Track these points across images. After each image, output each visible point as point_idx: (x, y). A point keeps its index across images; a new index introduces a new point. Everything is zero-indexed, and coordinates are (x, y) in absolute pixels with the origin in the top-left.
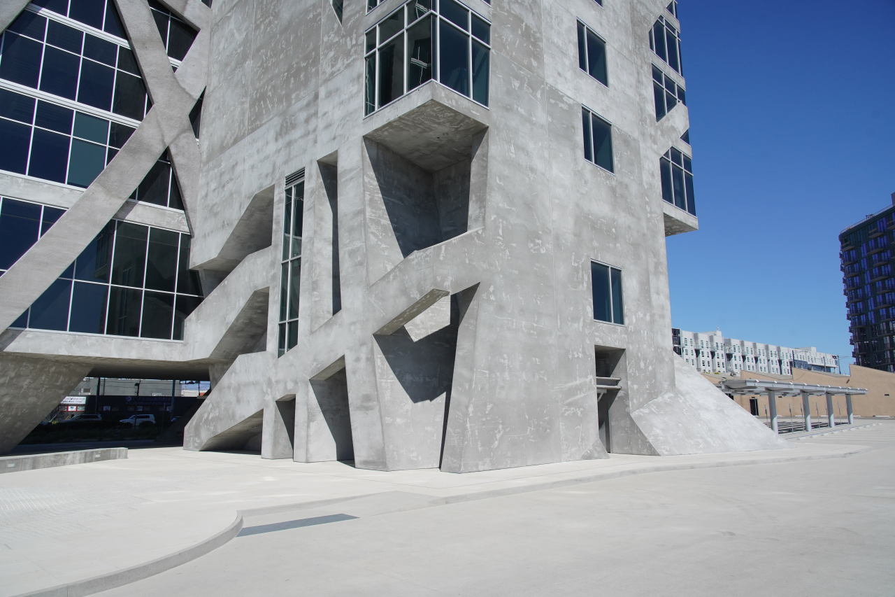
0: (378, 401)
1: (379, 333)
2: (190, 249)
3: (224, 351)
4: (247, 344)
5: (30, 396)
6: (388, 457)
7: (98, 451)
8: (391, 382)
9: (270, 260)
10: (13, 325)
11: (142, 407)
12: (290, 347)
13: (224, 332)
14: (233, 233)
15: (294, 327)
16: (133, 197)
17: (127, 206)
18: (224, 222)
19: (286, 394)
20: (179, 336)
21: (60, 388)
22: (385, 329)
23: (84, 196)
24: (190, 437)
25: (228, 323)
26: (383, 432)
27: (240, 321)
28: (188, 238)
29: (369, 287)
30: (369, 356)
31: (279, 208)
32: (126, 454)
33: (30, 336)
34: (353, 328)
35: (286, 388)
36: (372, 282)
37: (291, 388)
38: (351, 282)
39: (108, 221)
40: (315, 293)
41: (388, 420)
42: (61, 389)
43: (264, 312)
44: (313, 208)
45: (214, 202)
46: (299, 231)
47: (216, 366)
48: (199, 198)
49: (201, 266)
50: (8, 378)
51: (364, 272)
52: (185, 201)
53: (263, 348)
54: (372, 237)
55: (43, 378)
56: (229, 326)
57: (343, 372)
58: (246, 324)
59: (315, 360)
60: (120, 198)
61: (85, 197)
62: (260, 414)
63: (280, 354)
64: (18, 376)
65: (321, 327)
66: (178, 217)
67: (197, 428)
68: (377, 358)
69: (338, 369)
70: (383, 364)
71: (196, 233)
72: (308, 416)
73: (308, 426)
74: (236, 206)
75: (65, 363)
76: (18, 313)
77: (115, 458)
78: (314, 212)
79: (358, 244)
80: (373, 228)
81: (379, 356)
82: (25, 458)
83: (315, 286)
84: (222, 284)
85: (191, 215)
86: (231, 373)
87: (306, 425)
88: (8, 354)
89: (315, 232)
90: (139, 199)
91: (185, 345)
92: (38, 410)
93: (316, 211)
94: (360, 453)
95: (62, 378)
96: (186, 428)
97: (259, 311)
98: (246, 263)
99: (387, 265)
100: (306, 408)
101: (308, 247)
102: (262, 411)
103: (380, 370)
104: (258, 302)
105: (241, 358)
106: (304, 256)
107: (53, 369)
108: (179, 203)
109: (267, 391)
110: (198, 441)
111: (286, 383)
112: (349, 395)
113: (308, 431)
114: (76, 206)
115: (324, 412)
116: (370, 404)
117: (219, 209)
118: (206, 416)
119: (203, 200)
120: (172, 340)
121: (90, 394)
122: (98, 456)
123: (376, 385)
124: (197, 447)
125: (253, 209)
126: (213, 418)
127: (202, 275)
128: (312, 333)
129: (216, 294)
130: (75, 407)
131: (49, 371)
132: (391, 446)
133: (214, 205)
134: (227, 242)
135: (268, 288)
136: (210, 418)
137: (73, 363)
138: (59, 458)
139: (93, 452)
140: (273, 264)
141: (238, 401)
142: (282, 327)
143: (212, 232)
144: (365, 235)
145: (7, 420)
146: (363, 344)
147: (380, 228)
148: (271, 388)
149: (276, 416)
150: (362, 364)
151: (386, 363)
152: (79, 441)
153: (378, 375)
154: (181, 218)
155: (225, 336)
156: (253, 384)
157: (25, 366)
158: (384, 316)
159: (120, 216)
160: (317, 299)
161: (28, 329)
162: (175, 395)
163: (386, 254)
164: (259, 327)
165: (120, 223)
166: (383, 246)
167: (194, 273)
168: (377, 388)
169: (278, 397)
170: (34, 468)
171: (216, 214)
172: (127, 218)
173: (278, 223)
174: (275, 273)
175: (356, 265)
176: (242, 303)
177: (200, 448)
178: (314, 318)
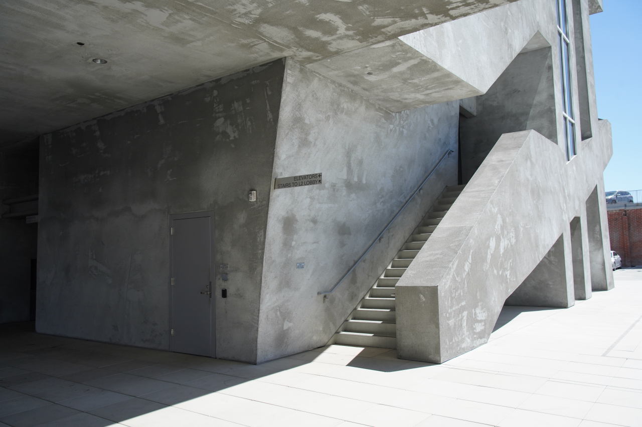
19: (575, 215)
102: (562, 236)
109: (564, 207)
118: (493, 244)
148: (566, 204)
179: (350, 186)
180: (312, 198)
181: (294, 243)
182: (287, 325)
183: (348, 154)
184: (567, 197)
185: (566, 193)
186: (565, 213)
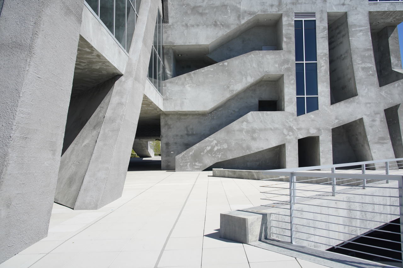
179: (188, 135)
180: (174, 139)
181: (169, 148)
182: (169, 164)
183: (187, 128)
184: (296, 129)
185: (294, 128)
186: (290, 136)
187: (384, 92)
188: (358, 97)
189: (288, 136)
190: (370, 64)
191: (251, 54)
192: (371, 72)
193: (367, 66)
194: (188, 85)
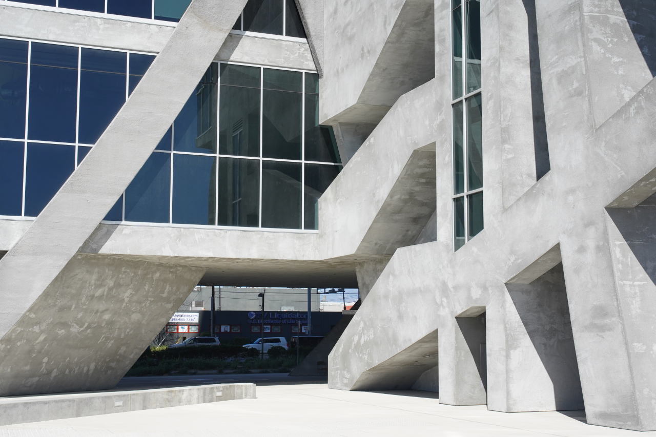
0: (620, 316)
1: (615, 205)
2: (318, 95)
3: (376, 244)
4: (408, 231)
5: (133, 312)
6: (640, 407)
7: (219, 388)
8: (639, 286)
9: (434, 100)
10: (106, 218)
11: (269, 327)
12: (473, 233)
13: (374, 214)
14: (377, 64)
15: (477, 201)
16: (237, 26)
17: (231, 41)
18: (363, 50)
19: (471, 306)
20: (311, 223)
21: (167, 300)
22: (626, 198)
23: (176, 33)
24: (337, 369)
25: (378, 201)
26: (630, 367)
27: (397, 197)
28: (314, 78)
29: (596, 131)
30: (601, 243)
31: (442, 18)
32: (255, 391)
33: (127, 231)
34: (571, 198)
35: (469, 297)
36: (600, 120)
37: (478, 296)
38: (564, 124)
39: (208, 65)
40: (507, 146)
41: (638, 347)
42: (168, 302)
43: (430, 182)
44: (495, 10)
45: (347, 21)
46: (475, 51)
47: (365, 266)
48: (325, 17)
49: (334, 119)
50: (107, 289)
51: (586, 106)
52: (306, 23)
53: (432, 237)
54: (596, 47)
55: (146, 287)
56: (381, 205)
57: (558, 270)
58: (405, 202)
59: (512, 252)
60: (221, 30)
61: (178, 35)
62: (433, 337)
63: (458, 245)
64: (118, 285)
65: (519, 200)
66: (299, 49)
67: (345, 357)
68: (615, 245)
69: (550, 265)
70: (624, 255)
71: (326, 70)
72: (507, 341)
73: (508, 357)
74: (379, 21)
75: (170, 267)
76: (111, 202)
77: (241, 398)
78: (498, 16)
79: (572, 61)
80: (596, 32)
81: (618, 243)
82: (134, 394)
83: (506, 135)
84: (366, 143)
85: (316, 43)
86: (388, 277)
87: (504, 353)
88: (104, 256)
89: (501, 49)
90: (246, 29)
91: (321, 236)
92: (143, 331)
93: (501, 15)
94: (592, 401)
95: (168, 288)
96: (330, 357)
97: (423, 180)
98: (399, 109)
99: (623, 91)
100: (502, 327)
101: (492, 75)
102: (436, 331)
103: (620, 266)
104: (420, 167)
105: (401, 252)
106: (486, 89)
107: (158, 275)
108: (298, 28)
109: (442, 301)
110: (348, 376)
111: (469, 290)
112: (571, 307)
113: (507, 365)
114: (169, 47)
115: (531, 334)
116: (607, 321)
117: (355, 30)
118: (356, 338)
119: (331, 20)
120: (303, 230)
121: (203, 309)
122: (220, 394)
123: (615, 291)
124: (346, 385)
125: (404, 24)
126: (366, 342)
127: (337, 132)
128: (505, 210)
129: (359, 159)
130: (186, 327)
131: (152, 278)
132: (646, 391)
133: (348, 25)
134: (369, 80)
135: (434, 143)
136: (362, 342)
137: (180, 266)
138: (173, 394)
139: (213, 388)
140: (439, 106)
141: (400, 317)
142: (458, 202)
143: (347, 66)
144: (584, 45)
145: (110, 344)
146: (589, 224)
147: (608, 30)
148: (447, 297)
149: (457, 339)
150: (590, 257)
151: (631, 255)
152: (194, 374)
153: (617, 274)
154: (303, 49)
155: (375, 221)
156: (421, 291)
157: (125, 272)
158: (622, 176)
159: (223, 56)
160: (510, 156)
161: (124, 222)
162: (312, 310)
163: (621, 72)
164: (423, 204)
165: (224, 66)
166: (616, 59)
167: (327, 131)
168: (616, 296)
169: (459, 311)
170: (145, 408)
171: (351, 39)
172: (231, 59)
173: (443, 41)
174: (443, 120)
175: (571, 96)
176: (396, 169)
177: (351, 387)
178: (507, 186)
184: (452, 289)
185: (450, 285)
186: (444, 307)
187: (603, 144)
188: (551, 176)
189: (441, 307)
190: (573, 57)
191: (397, 106)
192: (576, 85)
193: (568, 66)
194: (338, 201)
